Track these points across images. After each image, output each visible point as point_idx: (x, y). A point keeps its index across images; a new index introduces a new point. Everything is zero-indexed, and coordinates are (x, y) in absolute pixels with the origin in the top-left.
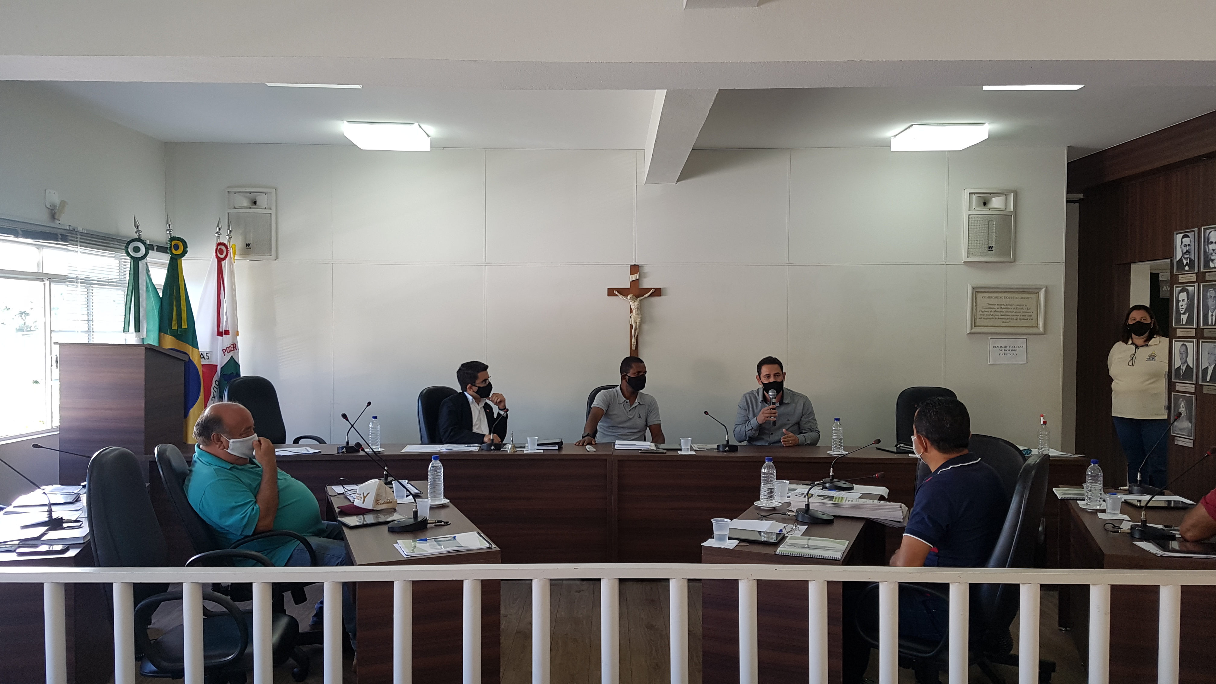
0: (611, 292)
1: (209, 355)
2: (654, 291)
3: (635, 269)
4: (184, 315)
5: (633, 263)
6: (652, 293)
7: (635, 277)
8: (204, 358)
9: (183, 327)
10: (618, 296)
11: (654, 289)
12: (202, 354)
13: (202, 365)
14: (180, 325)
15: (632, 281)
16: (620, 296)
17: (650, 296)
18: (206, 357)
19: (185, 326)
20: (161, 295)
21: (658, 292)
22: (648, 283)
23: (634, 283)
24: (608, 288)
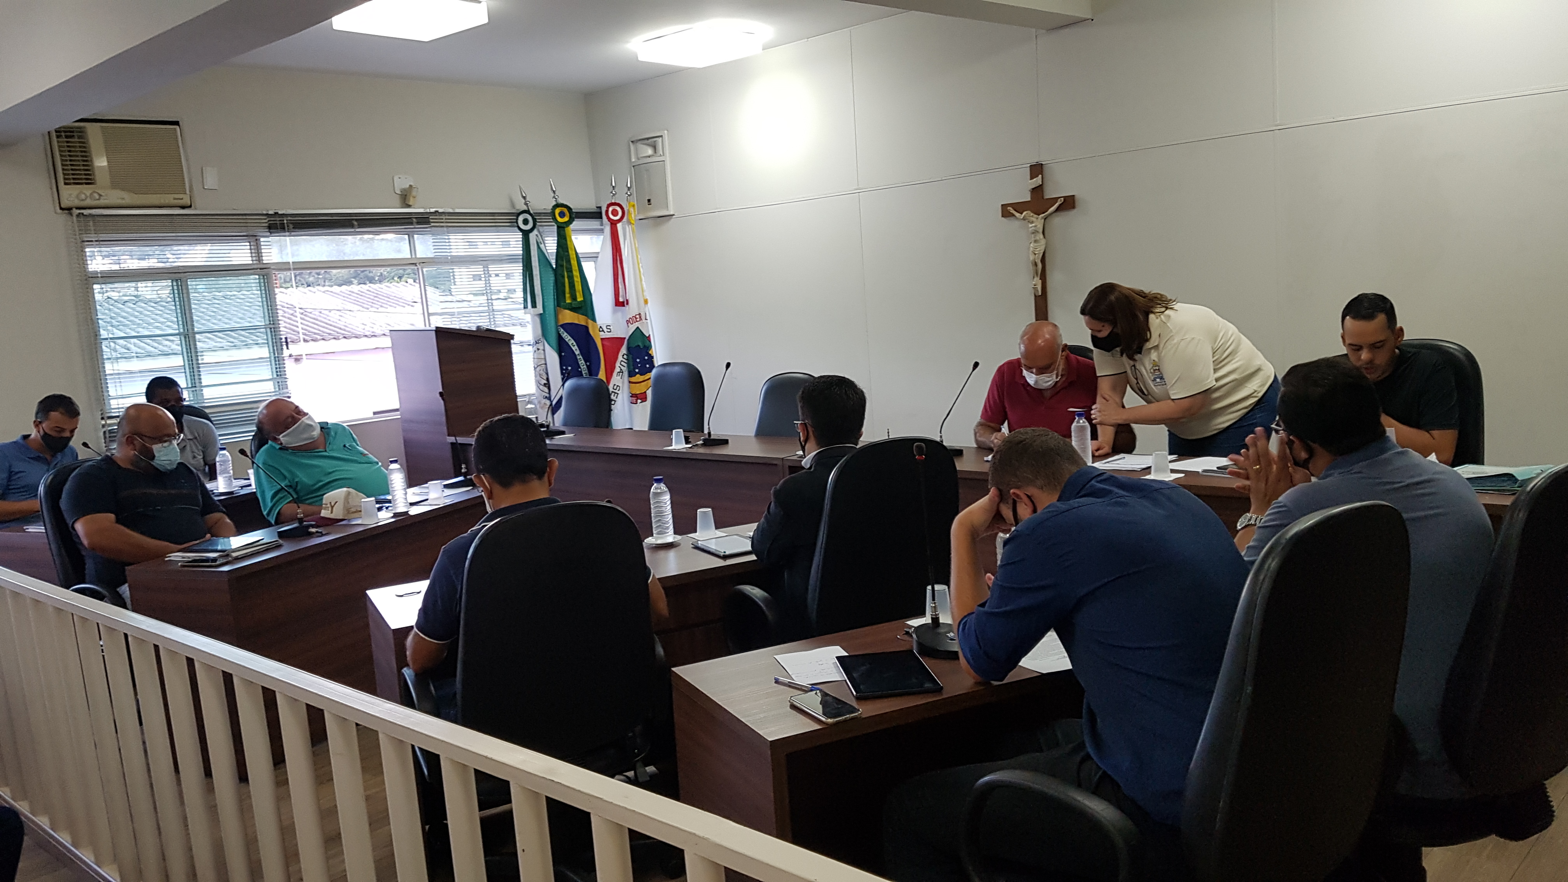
0: (1006, 211)
1: (611, 328)
2: (1063, 201)
3: (1037, 169)
4: (578, 287)
5: (1034, 161)
6: (1060, 205)
7: (1038, 181)
8: (603, 331)
9: (579, 300)
10: (1013, 215)
11: (1062, 199)
12: (601, 327)
13: (602, 339)
14: (574, 298)
15: (1033, 189)
16: (1017, 215)
17: (1057, 210)
18: (605, 330)
19: (580, 298)
20: (554, 266)
21: (1069, 203)
22: (1056, 190)
23: (1037, 191)
24: (1002, 205)
